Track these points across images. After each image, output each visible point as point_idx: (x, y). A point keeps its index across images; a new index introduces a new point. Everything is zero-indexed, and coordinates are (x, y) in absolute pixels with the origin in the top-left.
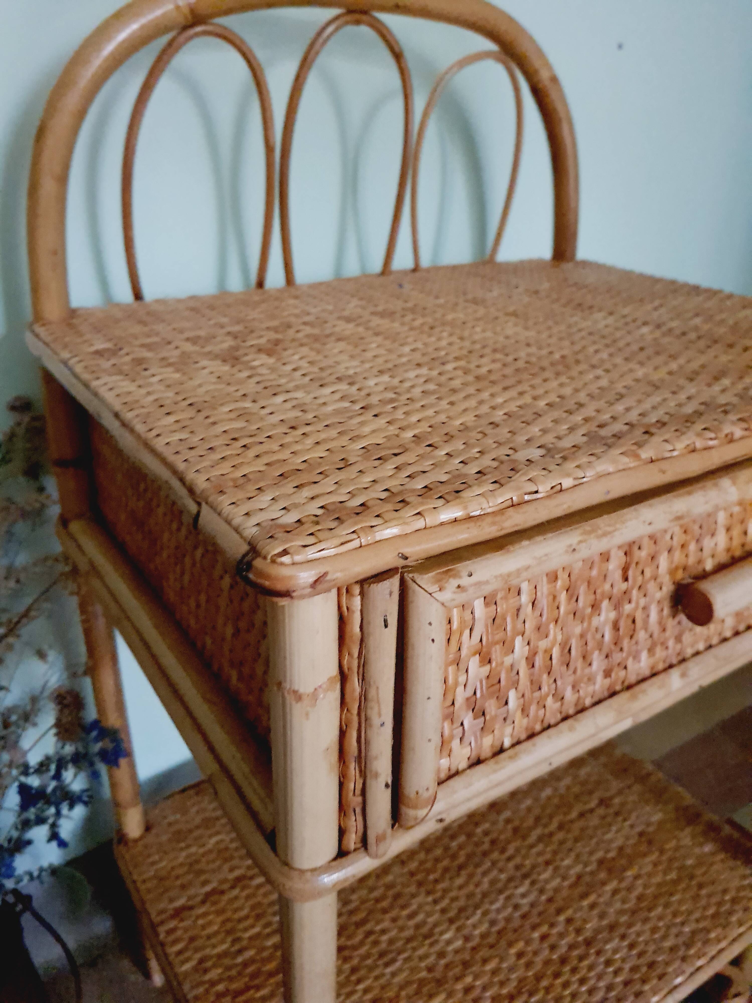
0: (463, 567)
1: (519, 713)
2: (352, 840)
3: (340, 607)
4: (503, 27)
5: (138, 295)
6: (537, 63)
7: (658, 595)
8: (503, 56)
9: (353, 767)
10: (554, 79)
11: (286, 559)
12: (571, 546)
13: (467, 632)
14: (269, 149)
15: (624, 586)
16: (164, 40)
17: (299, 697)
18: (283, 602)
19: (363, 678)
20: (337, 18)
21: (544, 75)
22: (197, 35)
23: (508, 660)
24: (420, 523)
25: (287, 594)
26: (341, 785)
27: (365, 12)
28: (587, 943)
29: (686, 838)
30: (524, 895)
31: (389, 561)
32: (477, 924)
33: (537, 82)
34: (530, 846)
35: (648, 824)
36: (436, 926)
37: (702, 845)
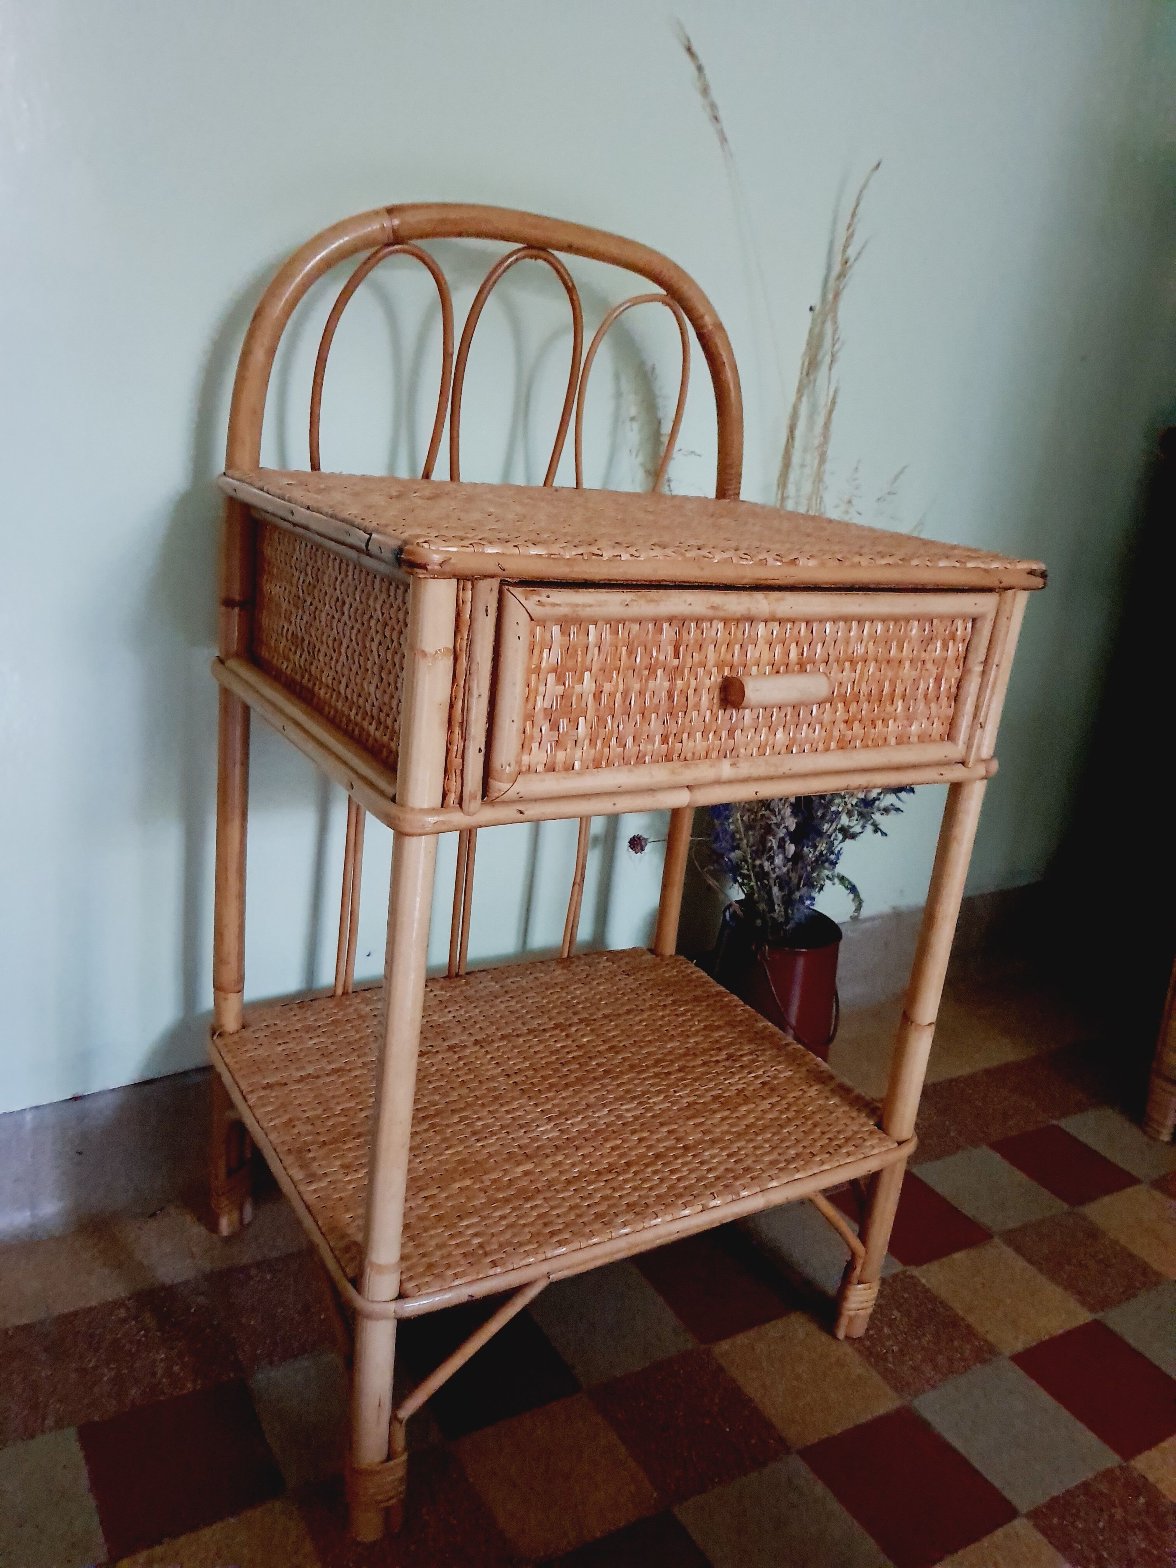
0: (545, 592)
1: (587, 742)
2: (452, 797)
3: (457, 600)
4: (669, 275)
5: (315, 466)
6: (701, 309)
7: (708, 682)
8: (668, 300)
9: (457, 730)
10: (719, 326)
11: (426, 545)
12: (626, 601)
13: (546, 651)
14: (447, 355)
15: (676, 662)
16: (370, 251)
17: (424, 654)
18: (421, 573)
19: (470, 657)
20: (519, 250)
21: (708, 320)
22: (397, 251)
23: (578, 688)
24: (516, 551)
25: (424, 567)
26: (448, 751)
27: (544, 249)
28: (686, 1148)
29: (812, 1092)
30: (629, 1110)
31: (492, 568)
32: (576, 1124)
33: (702, 327)
34: (644, 1079)
35: (775, 1077)
36: (533, 1121)
37: (827, 1098)
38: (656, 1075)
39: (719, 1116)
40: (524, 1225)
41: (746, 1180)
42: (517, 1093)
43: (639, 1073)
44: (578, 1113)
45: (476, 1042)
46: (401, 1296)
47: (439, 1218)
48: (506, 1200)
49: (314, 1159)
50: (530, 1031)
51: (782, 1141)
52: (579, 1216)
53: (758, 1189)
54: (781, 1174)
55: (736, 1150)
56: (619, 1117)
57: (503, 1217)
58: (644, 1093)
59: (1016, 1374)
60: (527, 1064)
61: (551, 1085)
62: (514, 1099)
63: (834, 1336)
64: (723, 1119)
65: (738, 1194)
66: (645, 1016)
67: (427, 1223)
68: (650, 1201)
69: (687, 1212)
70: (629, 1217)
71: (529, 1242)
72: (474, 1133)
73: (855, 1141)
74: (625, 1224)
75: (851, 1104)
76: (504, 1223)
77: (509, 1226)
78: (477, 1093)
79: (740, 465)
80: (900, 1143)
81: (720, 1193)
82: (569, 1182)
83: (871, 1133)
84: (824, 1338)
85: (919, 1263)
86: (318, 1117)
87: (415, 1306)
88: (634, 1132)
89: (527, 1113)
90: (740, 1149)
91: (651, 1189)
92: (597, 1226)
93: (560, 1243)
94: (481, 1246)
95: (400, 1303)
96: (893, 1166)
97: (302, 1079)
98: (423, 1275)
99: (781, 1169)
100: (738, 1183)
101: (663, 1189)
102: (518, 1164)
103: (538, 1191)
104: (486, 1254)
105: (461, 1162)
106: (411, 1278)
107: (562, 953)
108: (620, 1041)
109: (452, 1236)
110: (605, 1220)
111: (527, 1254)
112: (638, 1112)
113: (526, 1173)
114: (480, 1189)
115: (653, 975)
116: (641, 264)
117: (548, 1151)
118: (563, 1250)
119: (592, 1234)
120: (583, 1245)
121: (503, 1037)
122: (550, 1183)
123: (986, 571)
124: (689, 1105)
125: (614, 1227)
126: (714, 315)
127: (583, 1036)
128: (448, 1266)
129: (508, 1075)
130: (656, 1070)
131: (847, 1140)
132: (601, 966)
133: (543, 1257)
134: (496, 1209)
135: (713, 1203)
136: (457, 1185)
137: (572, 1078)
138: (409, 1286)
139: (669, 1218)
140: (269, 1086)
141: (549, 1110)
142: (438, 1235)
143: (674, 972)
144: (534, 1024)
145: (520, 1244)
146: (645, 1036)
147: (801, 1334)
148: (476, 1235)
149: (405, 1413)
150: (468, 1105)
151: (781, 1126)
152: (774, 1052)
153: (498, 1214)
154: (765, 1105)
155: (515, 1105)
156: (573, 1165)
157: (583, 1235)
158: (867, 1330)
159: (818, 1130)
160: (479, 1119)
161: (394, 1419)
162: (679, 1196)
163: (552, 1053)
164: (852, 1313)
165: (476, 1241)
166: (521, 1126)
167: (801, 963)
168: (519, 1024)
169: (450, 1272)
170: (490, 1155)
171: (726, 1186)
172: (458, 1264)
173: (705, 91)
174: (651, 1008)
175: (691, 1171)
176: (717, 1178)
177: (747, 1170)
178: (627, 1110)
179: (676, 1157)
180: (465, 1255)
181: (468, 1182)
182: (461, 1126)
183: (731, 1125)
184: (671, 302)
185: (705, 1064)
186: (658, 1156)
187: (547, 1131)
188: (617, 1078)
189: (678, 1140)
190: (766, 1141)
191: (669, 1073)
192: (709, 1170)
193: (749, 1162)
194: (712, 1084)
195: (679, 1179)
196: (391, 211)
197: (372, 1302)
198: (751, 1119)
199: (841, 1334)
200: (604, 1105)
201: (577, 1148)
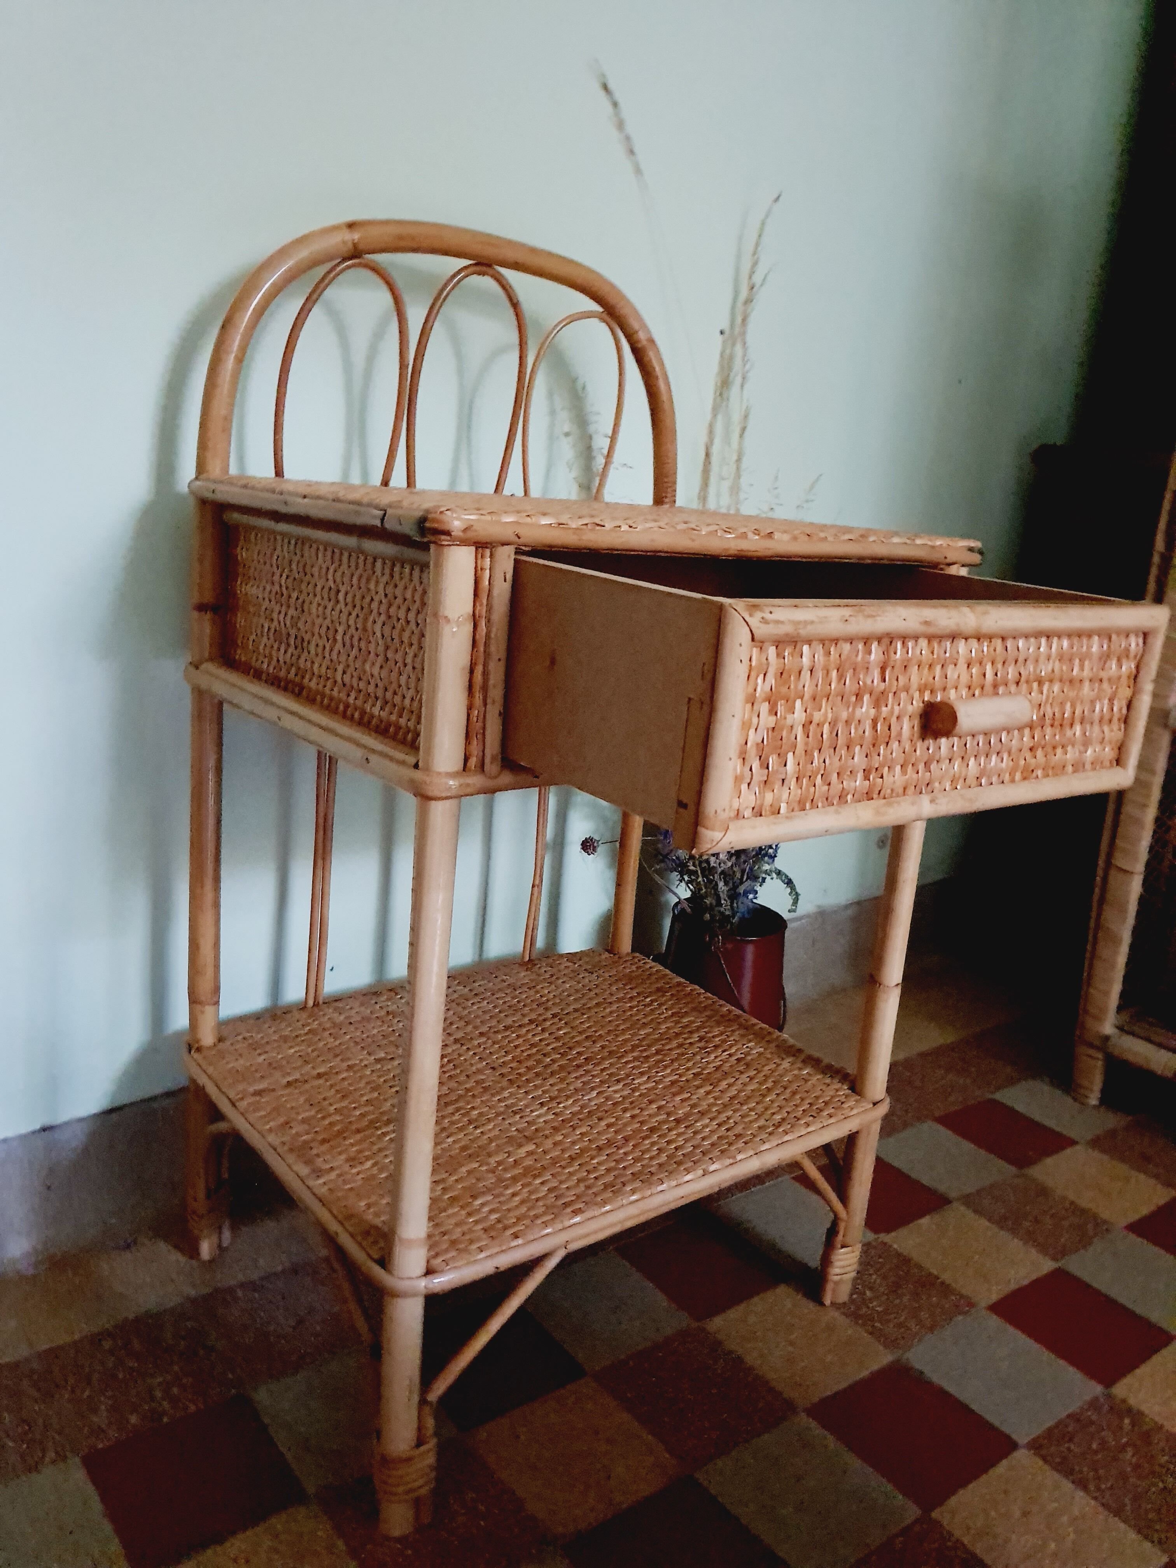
2: (473, 761)
4: (604, 291)
5: (279, 472)
6: (635, 325)
8: (605, 316)
9: (477, 696)
10: (652, 341)
11: (449, 513)
14: (403, 366)
16: (328, 266)
17: (448, 620)
18: (445, 540)
19: (488, 622)
20: (466, 268)
21: (642, 336)
22: (355, 265)
24: (529, 520)
25: (448, 533)
26: (468, 716)
27: (489, 266)
28: (678, 1121)
29: (786, 1064)
30: (617, 1092)
31: (509, 535)
32: (568, 1107)
33: (638, 341)
34: (626, 1063)
35: (747, 1054)
36: (526, 1106)
37: (800, 1069)
38: (635, 1059)
39: (702, 1091)
40: (537, 1200)
41: (740, 1144)
42: (505, 1083)
43: (620, 1058)
44: (568, 1097)
45: (456, 1041)
46: (429, 1272)
47: (453, 1199)
48: (515, 1179)
49: (318, 1155)
50: (506, 1028)
51: (766, 1109)
52: (588, 1187)
53: (752, 1153)
54: (771, 1138)
55: (725, 1119)
56: (607, 1099)
57: (514, 1195)
58: (628, 1076)
59: (994, 1322)
60: (510, 1057)
61: (537, 1075)
62: (503, 1089)
63: (822, 1304)
64: (708, 1093)
65: (735, 1157)
66: (614, 1007)
67: (443, 1205)
68: (653, 1169)
69: (688, 1177)
70: (638, 1184)
71: (545, 1213)
72: (470, 1122)
73: (835, 1106)
74: (633, 1191)
75: (824, 1072)
76: (517, 1199)
77: (523, 1202)
78: (468, 1086)
79: (675, 473)
80: (875, 1104)
81: (718, 1158)
82: (572, 1158)
83: (847, 1096)
84: (811, 1305)
85: (888, 1231)
86: (313, 1117)
87: (443, 1281)
88: (625, 1110)
89: (520, 1100)
90: (728, 1118)
91: (651, 1158)
92: (608, 1194)
93: (576, 1212)
94: (499, 1221)
95: (429, 1277)
96: (868, 1126)
97: (289, 1084)
98: (446, 1251)
99: (770, 1134)
100: (733, 1148)
101: (663, 1158)
102: (520, 1146)
103: (543, 1168)
104: (505, 1228)
105: (464, 1148)
106: (437, 1255)
107: (523, 957)
108: (596, 1032)
109: (469, 1214)
110: (614, 1188)
111: (546, 1224)
112: (625, 1093)
113: (530, 1153)
114: (488, 1171)
115: (613, 972)
116: (579, 281)
117: (547, 1132)
118: (577, 1219)
119: (605, 1202)
120: (597, 1213)
121: (482, 1034)
122: (554, 1161)
123: (933, 547)
124: (673, 1083)
125: (623, 1195)
126: (648, 331)
127: (559, 1029)
128: (471, 1242)
129: (493, 1068)
130: (635, 1054)
131: (826, 1103)
132: (562, 967)
133: (560, 1226)
134: (506, 1187)
135: (713, 1168)
136: (464, 1170)
137: (555, 1067)
138: (437, 1262)
139: (674, 1183)
140: (258, 1093)
141: (540, 1097)
142: (454, 1214)
143: (634, 968)
144: (509, 1021)
145: (537, 1217)
146: (618, 1026)
147: (788, 1304)
148: (492, 1211)
149: (433, 1396)
150: (460, 1096)
151: (764, 1096)
152: (742, 1032)
153: (510, 1191)
154: (744, 1078)
155: (506, 1094)
156: (574, 1143)
157: (596, 1204)
158: (851, 1295)
159: (798, 1097)
160: (473, 1108)
161: (423, 1402)
162: (679, 1163)
163: (533, 1045)
164: (836, 1278)
165: (494, 1217)
166: (515, 1113)
167: (750, 953)
168: (494, 1023)
169: (474, 1247)
170: (491, 1140)
171: (722, 1151)
172: (479, 1239)
173: (621, 126)
174: (619, 1000)
175: (686, 1141)
176: (713, 1145)
177: (738, 1136)
178: (615, 1092)
179: (670, 1130)
180: (485, 1230)
181: (476, 1165)
182: (457, 1117)
183: (716, 1098)
184: (609, 320)
185: (680, 1046)
186: (652, 1130)
187: (541, 1116)
188: (599, 1064)
189: (669, 1114)
190: (751, 1110)
191: (647, 1057)
192: (703, 1139)
193: (738, 1129)
194: (690, 1064)
195: (676, 1148)
196: (351, 226)
197: (402, 1279)
198: (733, 1092)
199: (827, 1302)
200: (593, 1089)
201: (574, 1128)
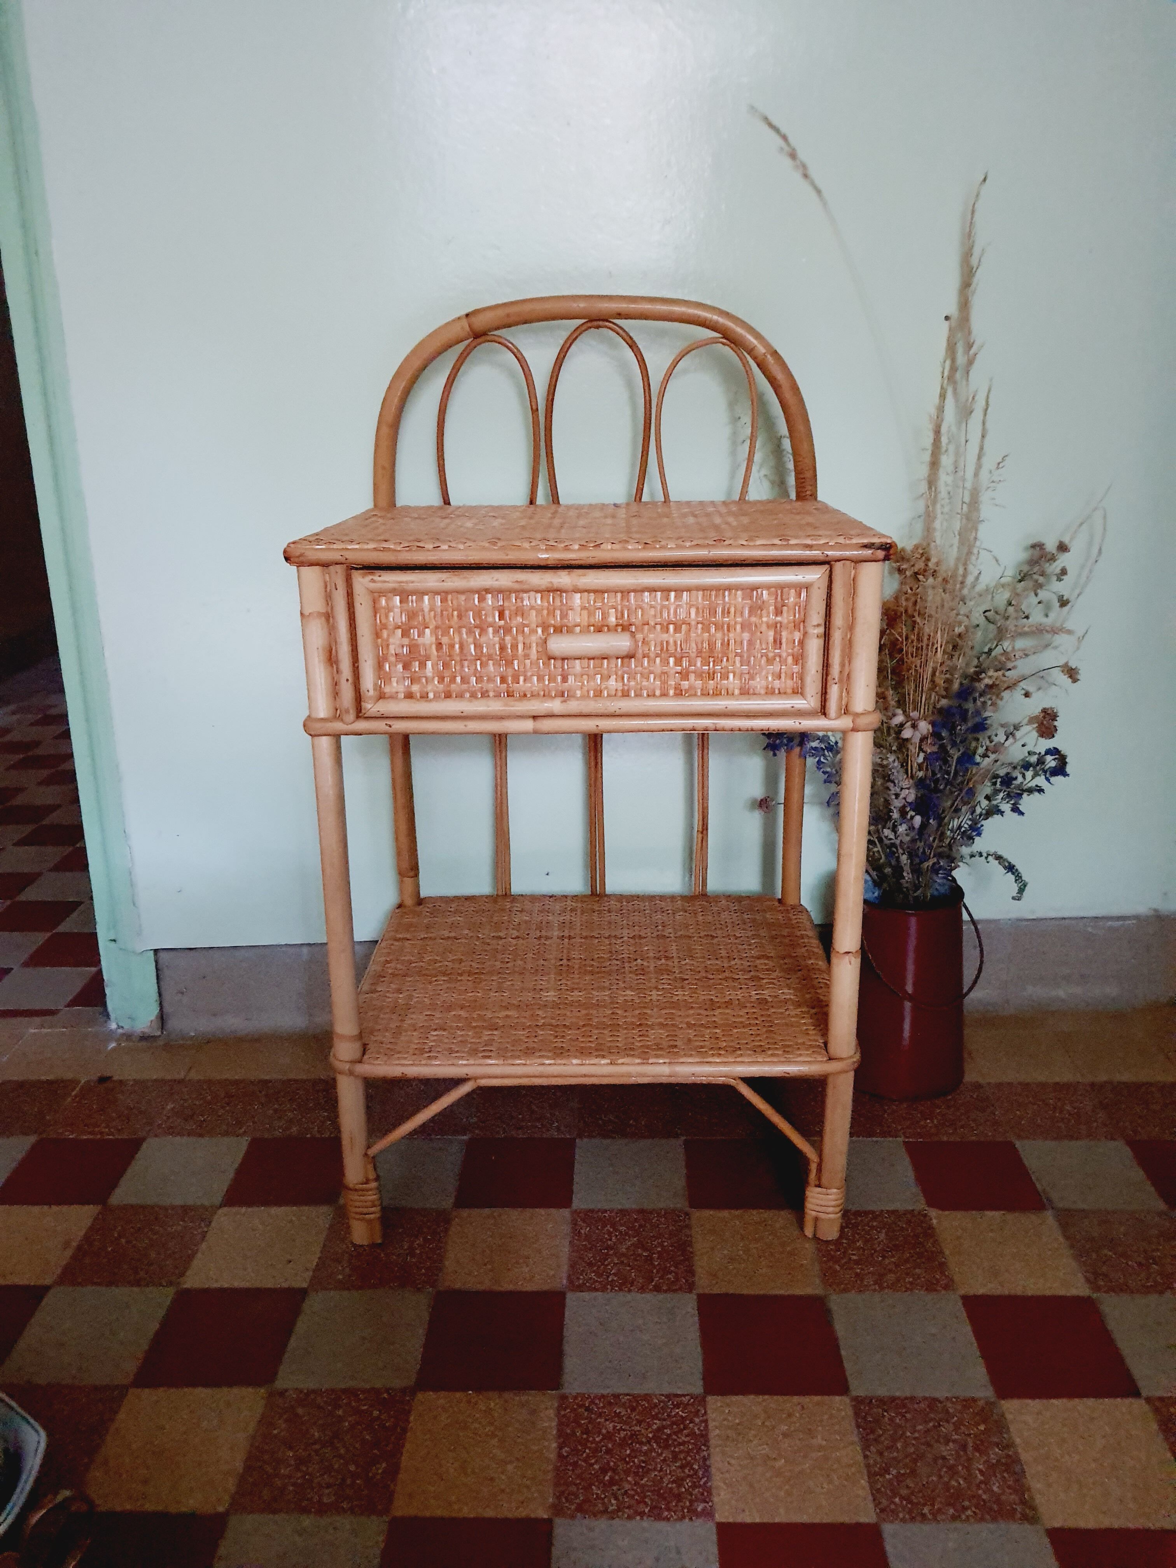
1: (436, 679)
3: (325, 580)
5: (447, 502)
7: (535, 639)
9: (334, 667)
12: (441, 578)
13: (391, 614)
14: (535, 418)
15: (501, 623)
17: (304, 616)
19: (334, 620)
20: (581, 326)
22: (482, 341)
23: (422, 640)
24: (356, 546)
25: (290, 559)
27: (605, 320)
31: (341, 558)
39: (692, 1011)
40: (472, 1043)
41: (663, 1053)
42: (555, 971)
45: (562, 937)
46: (360, 1061)
48: (476, 1027)
50: (609, 936)
51: (725, 1036)
52: (514, 1046)
53: (668, 1061)
54: (697, 1056)
55: (679, 1034)
57: (462, 1036)
58: (650, 988)
59: (954, 1308)
62: (549, 974)
64: (694, 1014)
65: (647, 1060)
68: (575, 1049)
71: (465, 1052)
73: (788, 1050)
74: (540, 1057)
77: (462, 1041)
80: (830, 1059)
81: (634, 1057)
84: (797, 1232)
88: (613, 1008)
89: (549, 983)
90: (682, 1034)
91: (584, 1042)
93: (485, 1058)
94: (431, 1047)
95: (361, 1065)
96: (838, 1073)
97: (423, 938)
99: (700, 1053)
100: (654, 1053)
101: (592, 1044)
103: (503, 1026)
104: (429, 1052)
111: (455, 1058)
112: (631, 998)
113: (507, 1016)
114: (466, 1018)
117: (537, 1007)
122: (516, 1025)
124: (678, 1001)
128: (399, 1053)
133: (465, 1063)
134: (464, 1030)
135: (622, 1060)
137: (606, 969)
141: (566, 985)
143: (779, 916)
145: (457, 1052)
148: (436, 1040)
149: (371, 1152)
151: (737, 1027)
153: (462, 1033)
154: (742, 1012)
155: (546, 977)
156: (545, 1018)
159: (766, 1036)
160: (511, 980)
161: (365, 1154)
162: (599, 1051)
164: (817, 1214)
169: (397, 1056)
170: (495, 1001)
171: (643, 1053)
172: (405, 1053)
173: (793, 155)
175: (627, 1039)
176: (642, 1047)
177: (672, 1047)
178: (624, 995)
179: (626, 1029)
180: (417, 1049)
181: (463, 1013)
183: (695, 1019)
184: (729, 343)
185: (725, 978)
186: (613, 1025)
189: (641, 1019)
190: (711, 1033)
191: (687, 979)
192: (641, 1041)
194: (714, 992)
195: (611, 1041)
198: (716, 1018)
199: (808, 1232)
200: (611, 989)
201: (560, 1009)
